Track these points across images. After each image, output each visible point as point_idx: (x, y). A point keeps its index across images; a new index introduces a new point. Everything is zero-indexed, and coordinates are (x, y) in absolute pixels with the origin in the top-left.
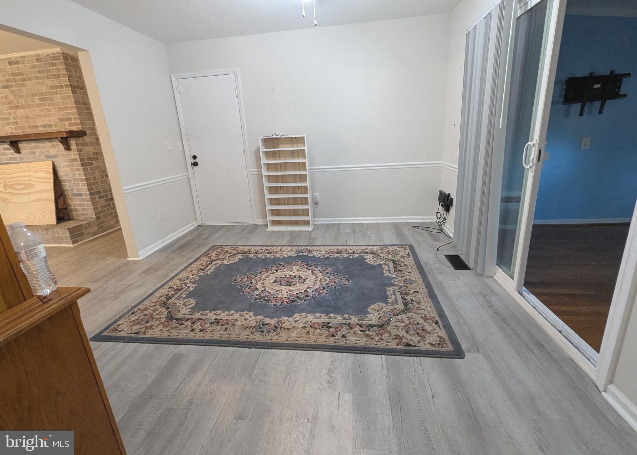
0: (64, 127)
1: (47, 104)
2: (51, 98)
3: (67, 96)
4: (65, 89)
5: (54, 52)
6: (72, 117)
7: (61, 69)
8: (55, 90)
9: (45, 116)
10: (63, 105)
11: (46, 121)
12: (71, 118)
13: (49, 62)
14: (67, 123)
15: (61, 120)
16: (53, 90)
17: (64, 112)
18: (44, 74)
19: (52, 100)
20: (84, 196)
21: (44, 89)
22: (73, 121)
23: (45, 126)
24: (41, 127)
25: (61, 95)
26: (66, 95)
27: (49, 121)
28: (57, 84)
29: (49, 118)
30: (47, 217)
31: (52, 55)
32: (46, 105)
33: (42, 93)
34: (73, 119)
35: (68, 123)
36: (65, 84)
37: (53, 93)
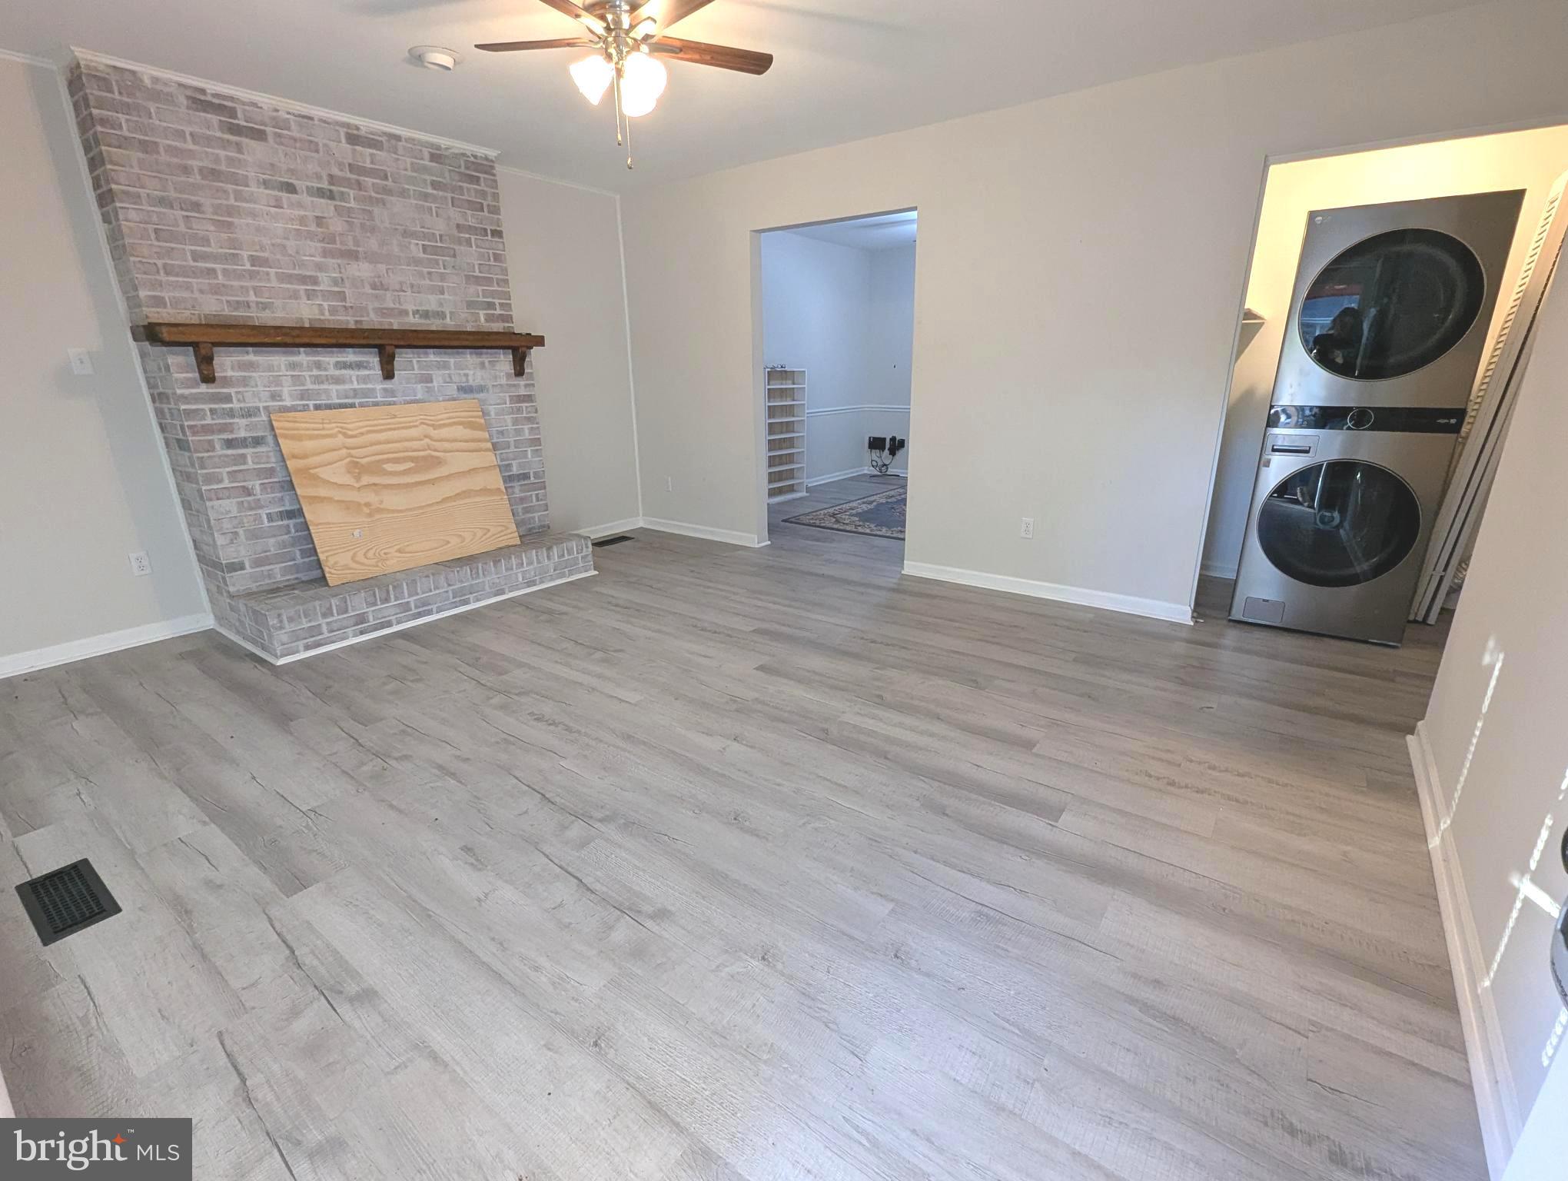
0: (476, 321)
1: (441, 263)
2: (452, 253)
3: (494, 254)
4: (489, 237)
5: (479, 154)
6: (497, 301)
7: (489, 195)
8: (467, 236)
9: (433, 290)
10: (480, 272)
11: (431, 302)
12: (494, 304)
13: (463, 170)
14: (482, 314)
15: (470, 304)
16: (462, 235)
17: (480, 288)
18: (446, 194)
19: (454, 256)
20: (532, 479)
21: (439, 226)
22: (498, 312)
23: (426, 315)
24: (413, 314)
25: (478, 250)
26: (491, 252)
27: (441, 305)
28: (472, 222)
29: (442, 296)
30: (493, 530)
31: (472, 159)
32: (438, 264)
33: (433, 234)
34: (498, 307)
35: (486, 314)
36: (493, 228)
37: (459, 241)
